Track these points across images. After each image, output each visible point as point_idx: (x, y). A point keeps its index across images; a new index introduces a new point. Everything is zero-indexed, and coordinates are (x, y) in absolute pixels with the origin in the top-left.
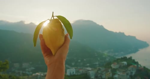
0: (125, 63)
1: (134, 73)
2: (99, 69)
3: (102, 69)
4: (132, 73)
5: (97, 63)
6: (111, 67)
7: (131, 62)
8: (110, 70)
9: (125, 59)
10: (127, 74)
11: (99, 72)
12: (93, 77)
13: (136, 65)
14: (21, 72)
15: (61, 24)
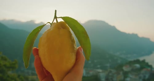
0: (138, 66)
1: (147, 76)
2: (111, 72)
3: (114, 71)
4: (145, 76)
5: (108, 65)
6: (123, 70)
7: (144, 65)
8: (121, 73)
9: (138, 61)
10: (140, 78)
11: (110, 74)
12: (103, 79)
13: (149, 69)
14: (30, 71)
15: (70, 32)
